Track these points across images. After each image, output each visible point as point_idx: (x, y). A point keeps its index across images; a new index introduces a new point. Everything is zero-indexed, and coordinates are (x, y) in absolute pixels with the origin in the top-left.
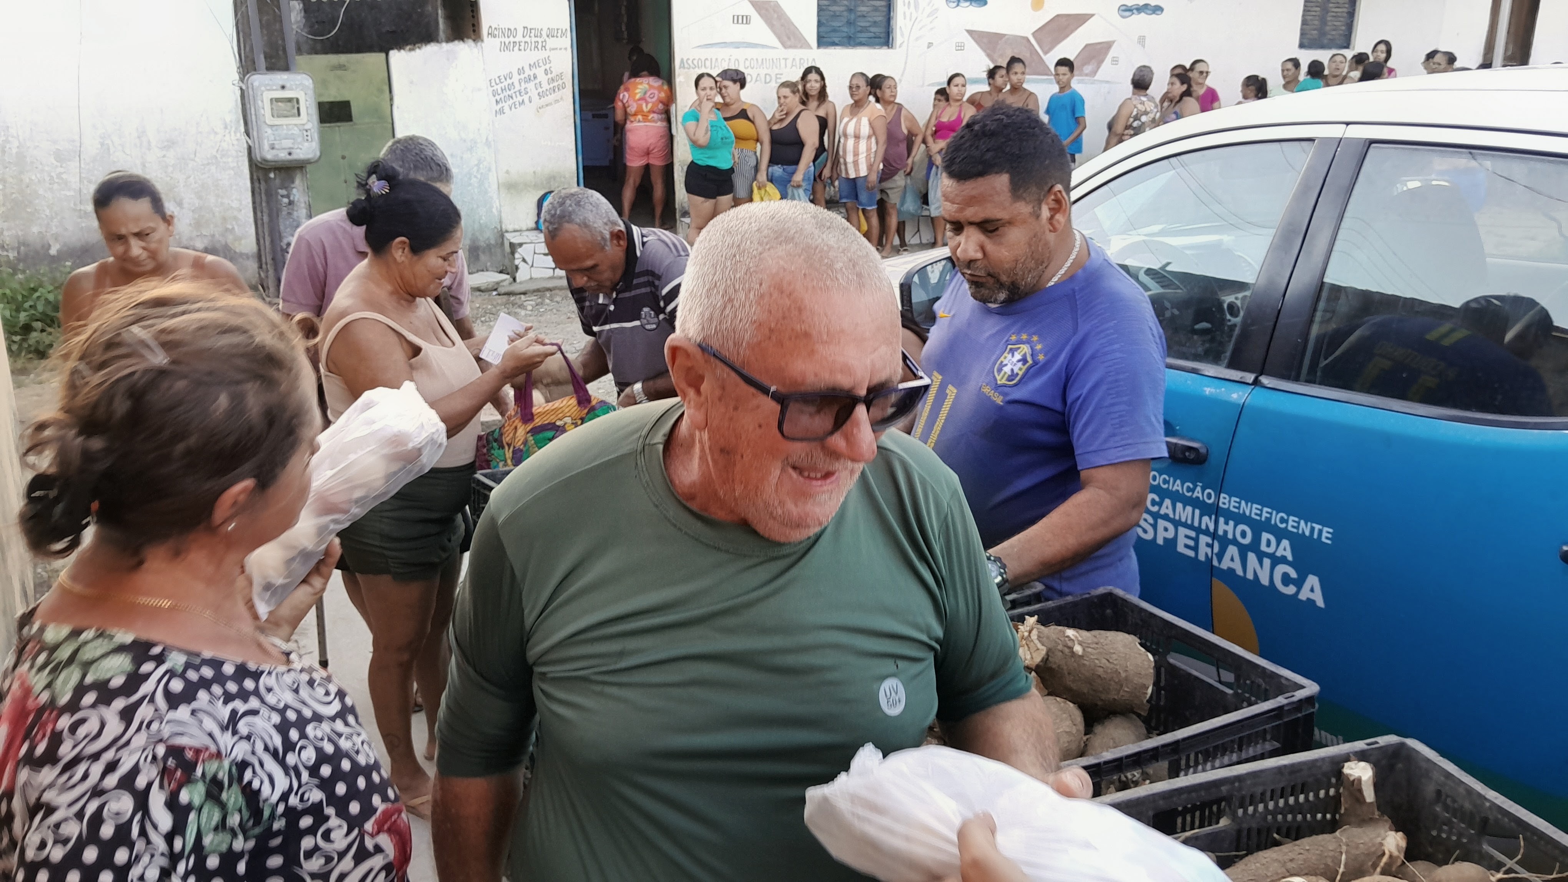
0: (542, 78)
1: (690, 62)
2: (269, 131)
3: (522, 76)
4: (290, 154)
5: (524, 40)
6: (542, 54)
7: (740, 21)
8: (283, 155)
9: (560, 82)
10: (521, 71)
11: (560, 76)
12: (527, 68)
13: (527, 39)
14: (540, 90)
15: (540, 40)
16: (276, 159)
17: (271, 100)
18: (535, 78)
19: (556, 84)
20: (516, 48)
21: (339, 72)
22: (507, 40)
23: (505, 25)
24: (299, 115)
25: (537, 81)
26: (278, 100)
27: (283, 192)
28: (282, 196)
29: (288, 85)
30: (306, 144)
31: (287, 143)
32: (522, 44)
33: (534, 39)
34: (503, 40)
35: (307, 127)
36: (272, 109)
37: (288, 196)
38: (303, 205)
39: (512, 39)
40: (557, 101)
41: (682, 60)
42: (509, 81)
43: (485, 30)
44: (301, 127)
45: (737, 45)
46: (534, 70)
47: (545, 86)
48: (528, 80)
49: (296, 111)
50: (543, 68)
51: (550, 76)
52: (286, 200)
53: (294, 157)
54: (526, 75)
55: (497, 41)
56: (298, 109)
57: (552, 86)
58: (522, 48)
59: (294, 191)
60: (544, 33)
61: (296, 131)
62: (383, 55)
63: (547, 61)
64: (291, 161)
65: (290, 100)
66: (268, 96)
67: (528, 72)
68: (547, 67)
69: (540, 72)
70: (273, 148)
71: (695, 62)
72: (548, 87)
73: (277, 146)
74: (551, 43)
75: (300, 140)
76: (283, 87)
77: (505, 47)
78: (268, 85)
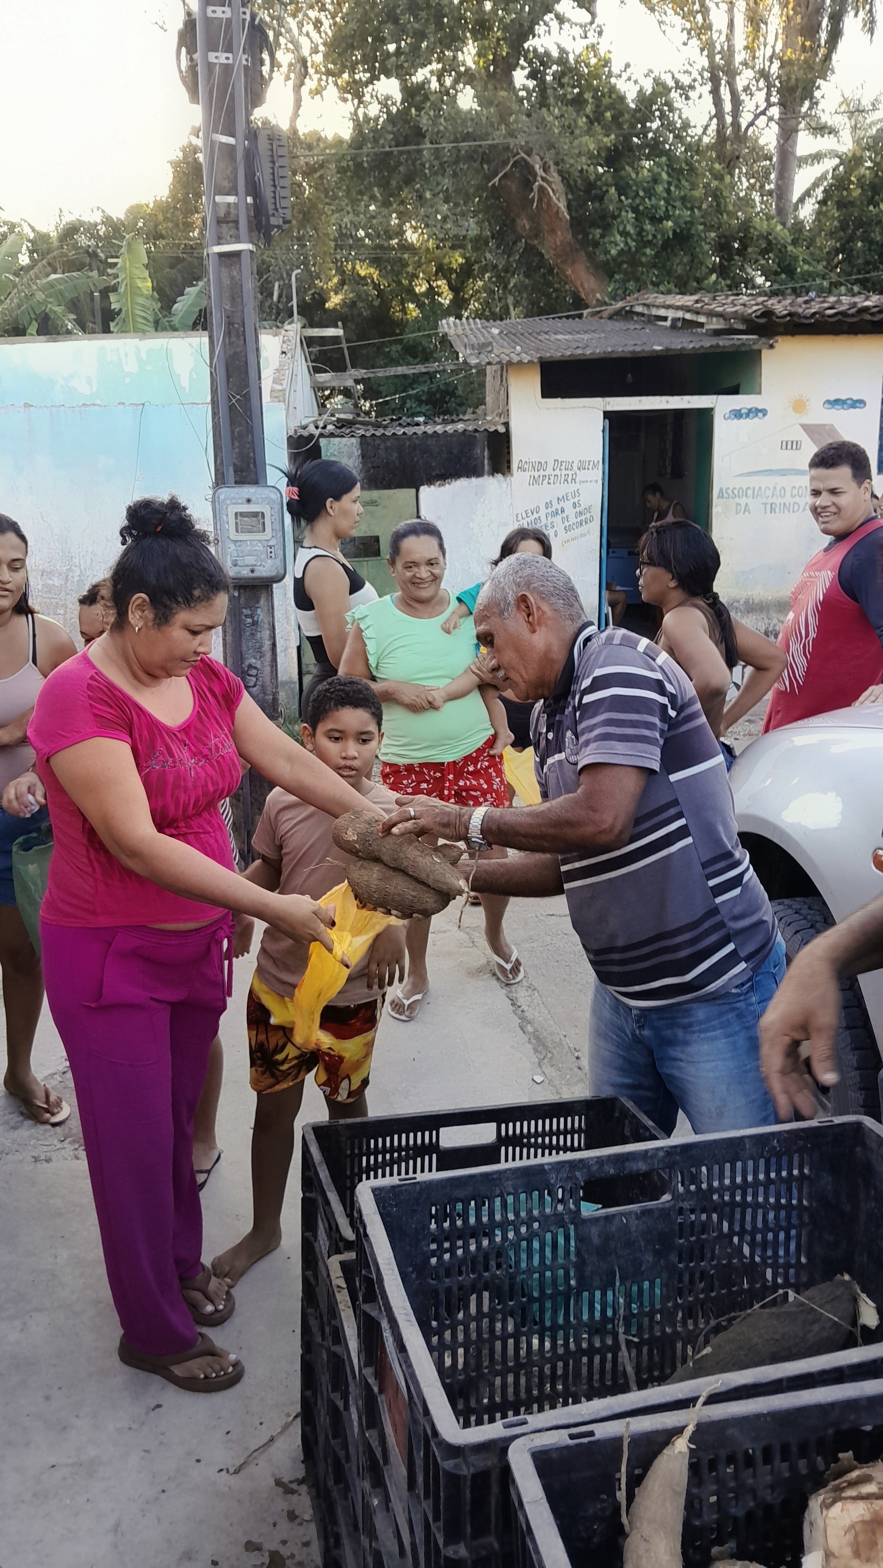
0: (570, 511)
1: (730, 491)
2: (233, 547)
3: (550, 510)
4: (252, 571)
5: (553, 473)
6: (572, 487)
7: (789, 447)
8: (245, 572)
9: (588, 515)
10: (548, 505)
11: (589, 509)
12: (555, 502)
13: (557, 472)
14: (567, 524)
15: (570, 473)
16: (239, 576)
17: (236, 514)
18: (563, 511)
19: (583, 517)
20: (546, 482)
21: (370, 508)
22: (536, 474)
23: (534, 459)
24: (264, 530)
25: (564, 515)
26: (243, 514)
27: (246, 612)
28: (247, 616)
29: (253, 499)
30: (269, 561)
31: (250, 560)
32: (552, 478)
33: (564, 472)
34: (532, 474)
35: (270, 543)
36: (237, 523)
37: (252, 617)
38: (266, 626)
39: (542, 473)
40: (583, 535)
41: (721, 490)
42: (536, 515)
43: (515, 465)
44: (266, 544)
45: (783, 472)
46: (562, 503)
47: (573, 520)
48: (555, 514)
49: (261, 526)
50: (572, 501)
51: (578, 509)
52: (249, 620)
53: (256, 574)
54: (553, 509)
55: (527, 475)
56: (264, 523)
57: (579, 519)
58: (551, 481)
59: (259, 611)
60: (575, 468)
61: (260, 547)
62: (414, 490)
63: (577, 493)
64: (254, 579)
65: (255, 515)
66: (233, 509)
67: (556, 505)
68: (576, 500)
69: (568, 505)
70: (235, 565)
71: (736, 492)
72: (575, 521)
73: (239, 563)
74: (581, 475)
75: (263, 556)
76: (249, 501)
77: (535, 480)
78: (234, 498)
